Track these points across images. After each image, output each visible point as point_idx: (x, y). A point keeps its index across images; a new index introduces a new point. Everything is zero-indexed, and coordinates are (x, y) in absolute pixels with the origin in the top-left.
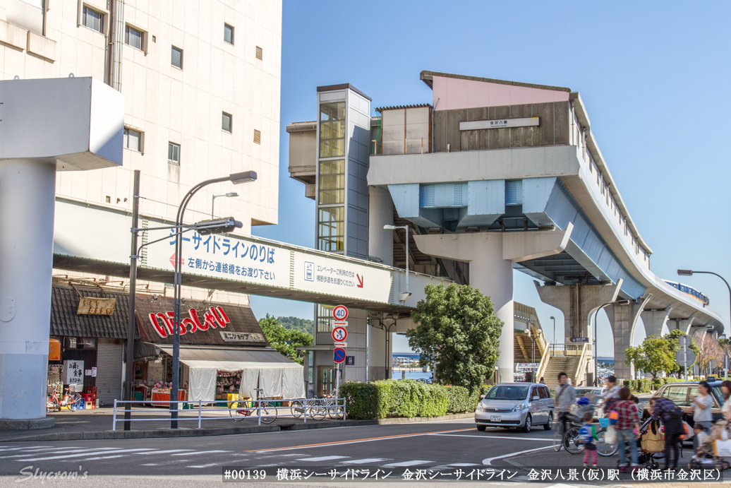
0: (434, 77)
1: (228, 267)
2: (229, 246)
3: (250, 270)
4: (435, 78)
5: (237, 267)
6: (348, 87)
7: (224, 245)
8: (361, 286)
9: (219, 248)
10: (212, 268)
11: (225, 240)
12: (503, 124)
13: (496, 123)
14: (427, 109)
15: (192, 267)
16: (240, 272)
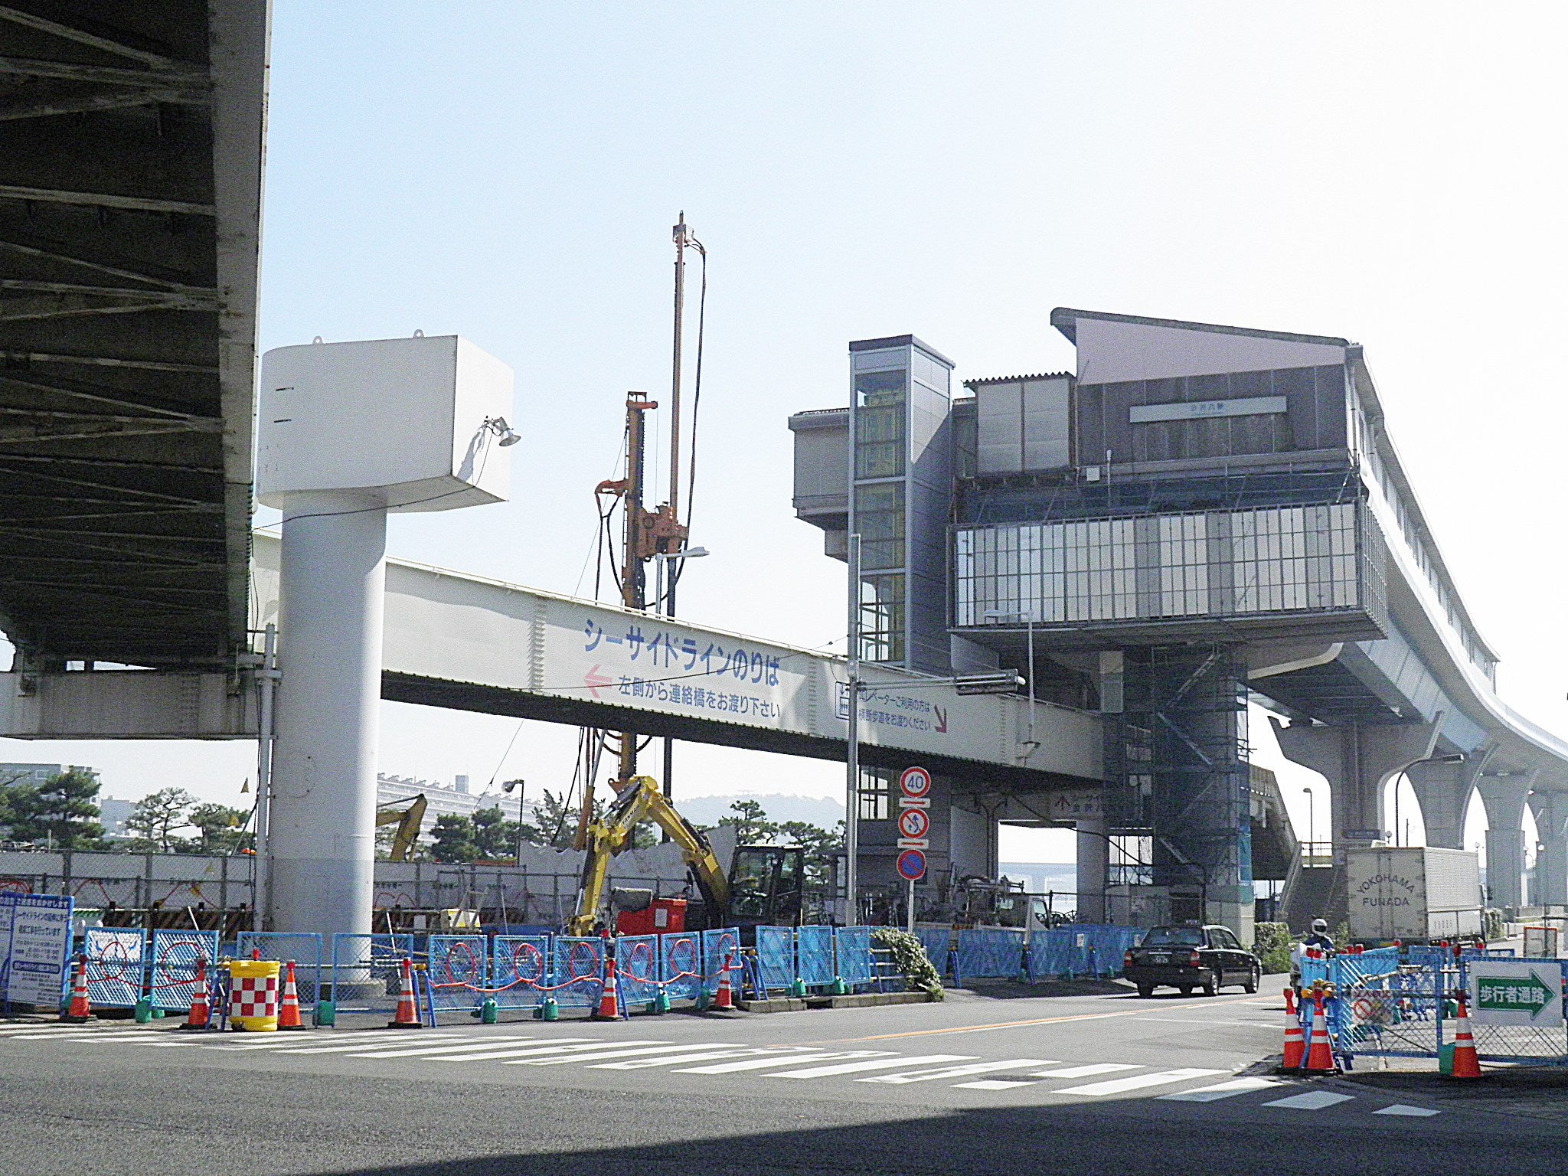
0: (1078, 319)
1: (693, 693)
2: (694, 652)
3: (734, 698)
4: (1079, 321)
5: (710, 693)
6: (911, 342)
7: (684, 650)
8: (943, 729)
9: (676, 657)
10: (663, 695)
11: (686, 642)
12: (1216, 410)
13: (1203, 407)
14: (1065, 381)
15: (626, 693)
16: (715, 704)
